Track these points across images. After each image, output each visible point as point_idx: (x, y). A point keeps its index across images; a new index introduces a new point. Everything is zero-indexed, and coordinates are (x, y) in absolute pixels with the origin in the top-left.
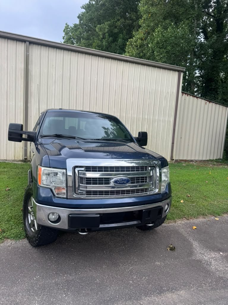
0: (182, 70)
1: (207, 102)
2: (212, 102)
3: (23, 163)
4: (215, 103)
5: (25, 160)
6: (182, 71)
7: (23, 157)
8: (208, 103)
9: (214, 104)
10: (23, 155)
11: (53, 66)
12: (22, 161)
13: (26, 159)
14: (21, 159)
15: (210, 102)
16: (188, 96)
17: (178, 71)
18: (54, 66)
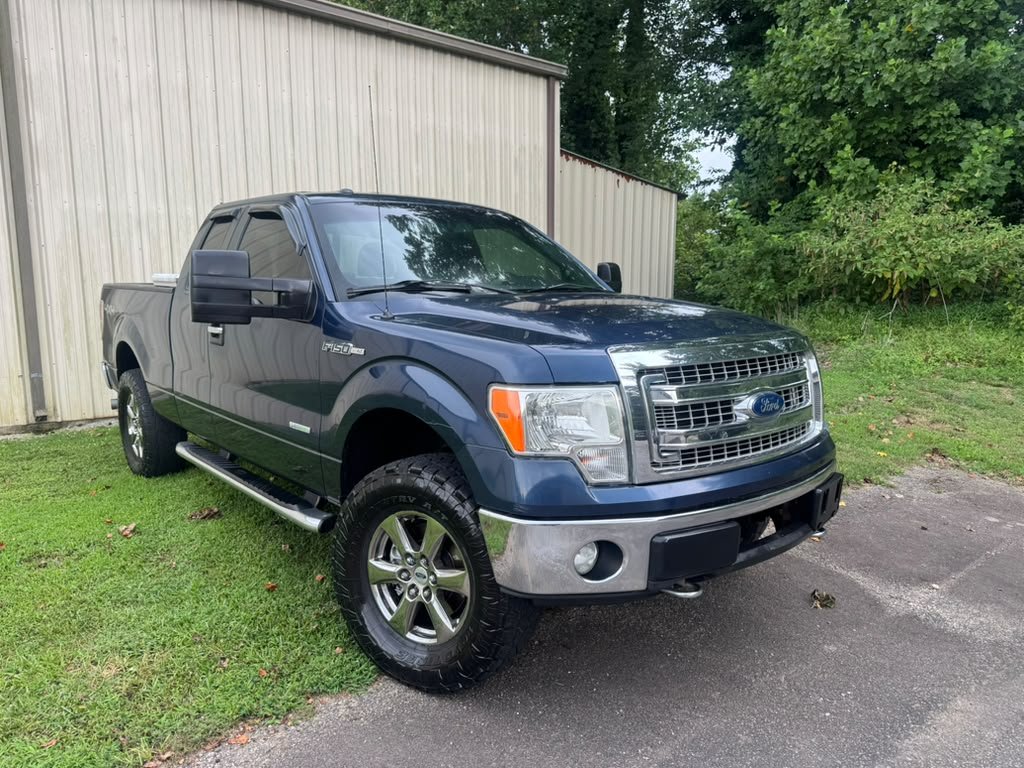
0: (556, 71)
1: (620, 177)
2: (633, 178)
3: (29, 436)
4: (642, 181)
5: (41, 425)
6: (558, 78)
7: (27, 414)
8: (623, 180)
9: (639, 183)
10: (26, 405)
11: (114, 39)
12: (25, 429)
13: (44, 418)
14: (22, 421)
15: (628, 178)
16: (568, 160)
17: (547, 76)
18: (120, 43)
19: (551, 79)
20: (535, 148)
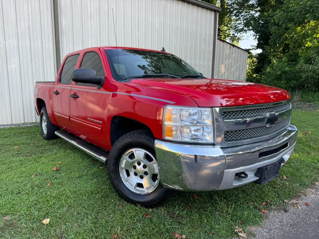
0: (218, 10)
1: (231, 46)
9: (237, 48)
15: (234, 46)
19: (216, 12)
20: (210, 35)
